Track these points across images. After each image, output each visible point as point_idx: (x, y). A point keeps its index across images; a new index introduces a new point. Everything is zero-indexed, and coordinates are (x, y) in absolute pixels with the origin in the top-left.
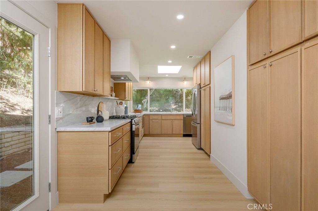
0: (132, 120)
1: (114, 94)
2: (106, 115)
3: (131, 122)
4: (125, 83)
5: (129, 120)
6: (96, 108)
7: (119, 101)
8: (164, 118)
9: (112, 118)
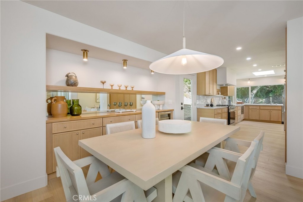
0: (229, 107)
1: (220, 93)
2: (215, 104)
3: (228, 108)
4: (227, 87)
5: (228, 107)
6: (210, 101)
7: (223, 97)
8: (262, 108)
9: (217, 105)
